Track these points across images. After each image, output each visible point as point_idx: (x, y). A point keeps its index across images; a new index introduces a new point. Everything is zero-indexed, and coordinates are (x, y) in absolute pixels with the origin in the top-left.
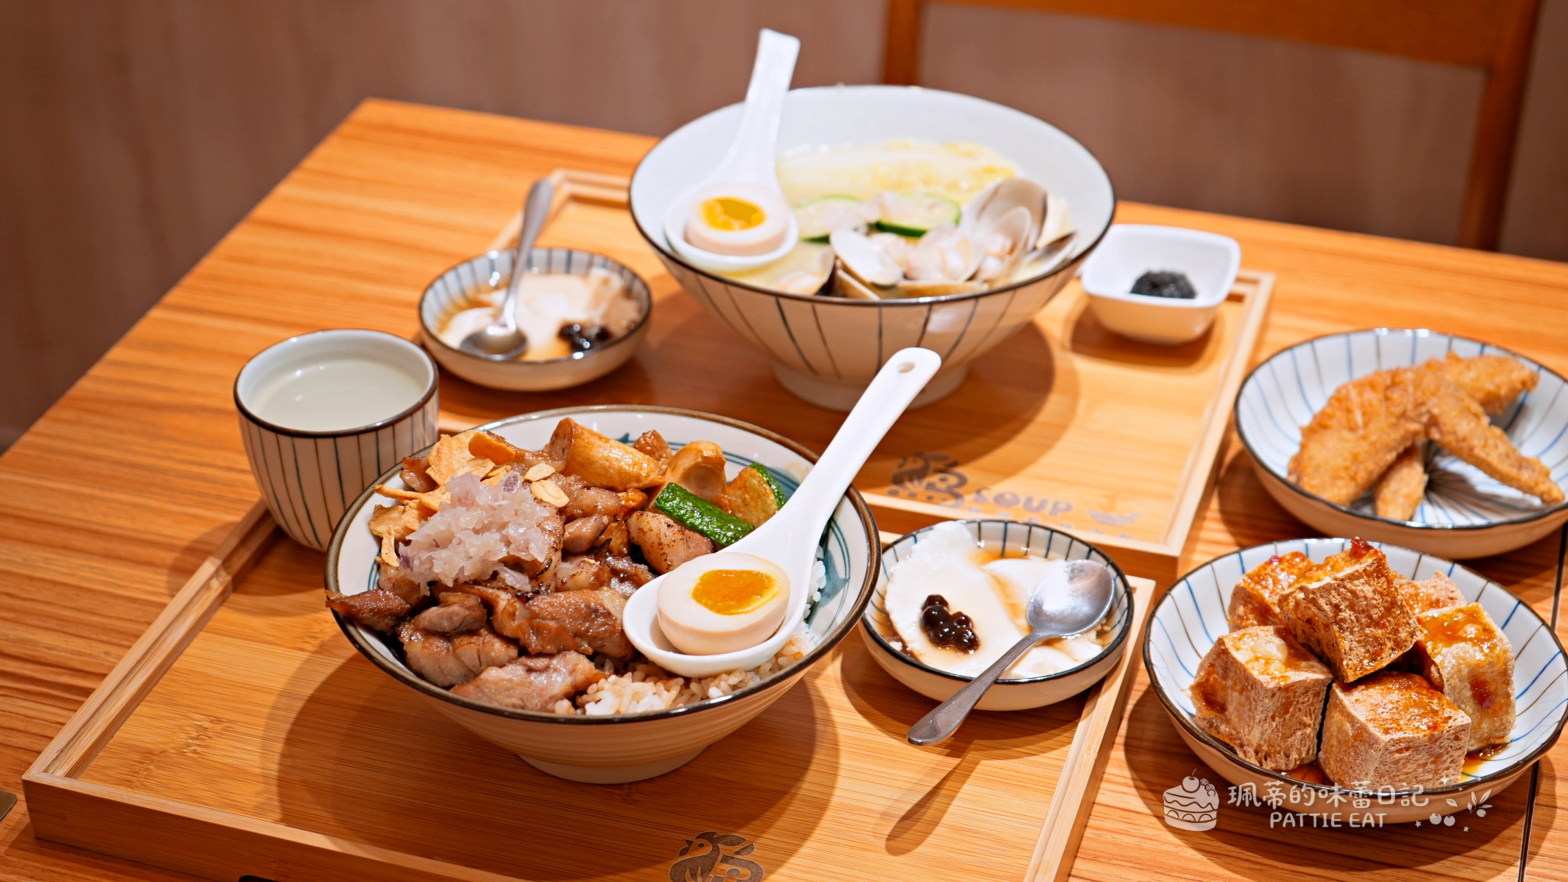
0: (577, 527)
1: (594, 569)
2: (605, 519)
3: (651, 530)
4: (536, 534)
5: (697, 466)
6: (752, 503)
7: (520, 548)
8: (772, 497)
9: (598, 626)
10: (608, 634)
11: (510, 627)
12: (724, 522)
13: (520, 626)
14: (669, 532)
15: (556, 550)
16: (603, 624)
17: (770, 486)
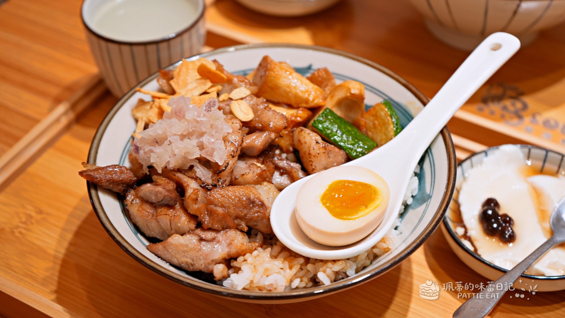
0: (253, 139)
1: (259, 171)
2: (273, 135)
3: (306, 143)
4: (220, 145)
5: (346, 98)
6: (379, 128)
7: (208, 153)
8: (392, 126)
9: (254, 213)
10: (260, 219)
11: (194, 208)
12: (356, 139)
13: (198, 209)
14: (316, 147)
15: (233, 157)
16: (257, 212)
17: (392, 118)
